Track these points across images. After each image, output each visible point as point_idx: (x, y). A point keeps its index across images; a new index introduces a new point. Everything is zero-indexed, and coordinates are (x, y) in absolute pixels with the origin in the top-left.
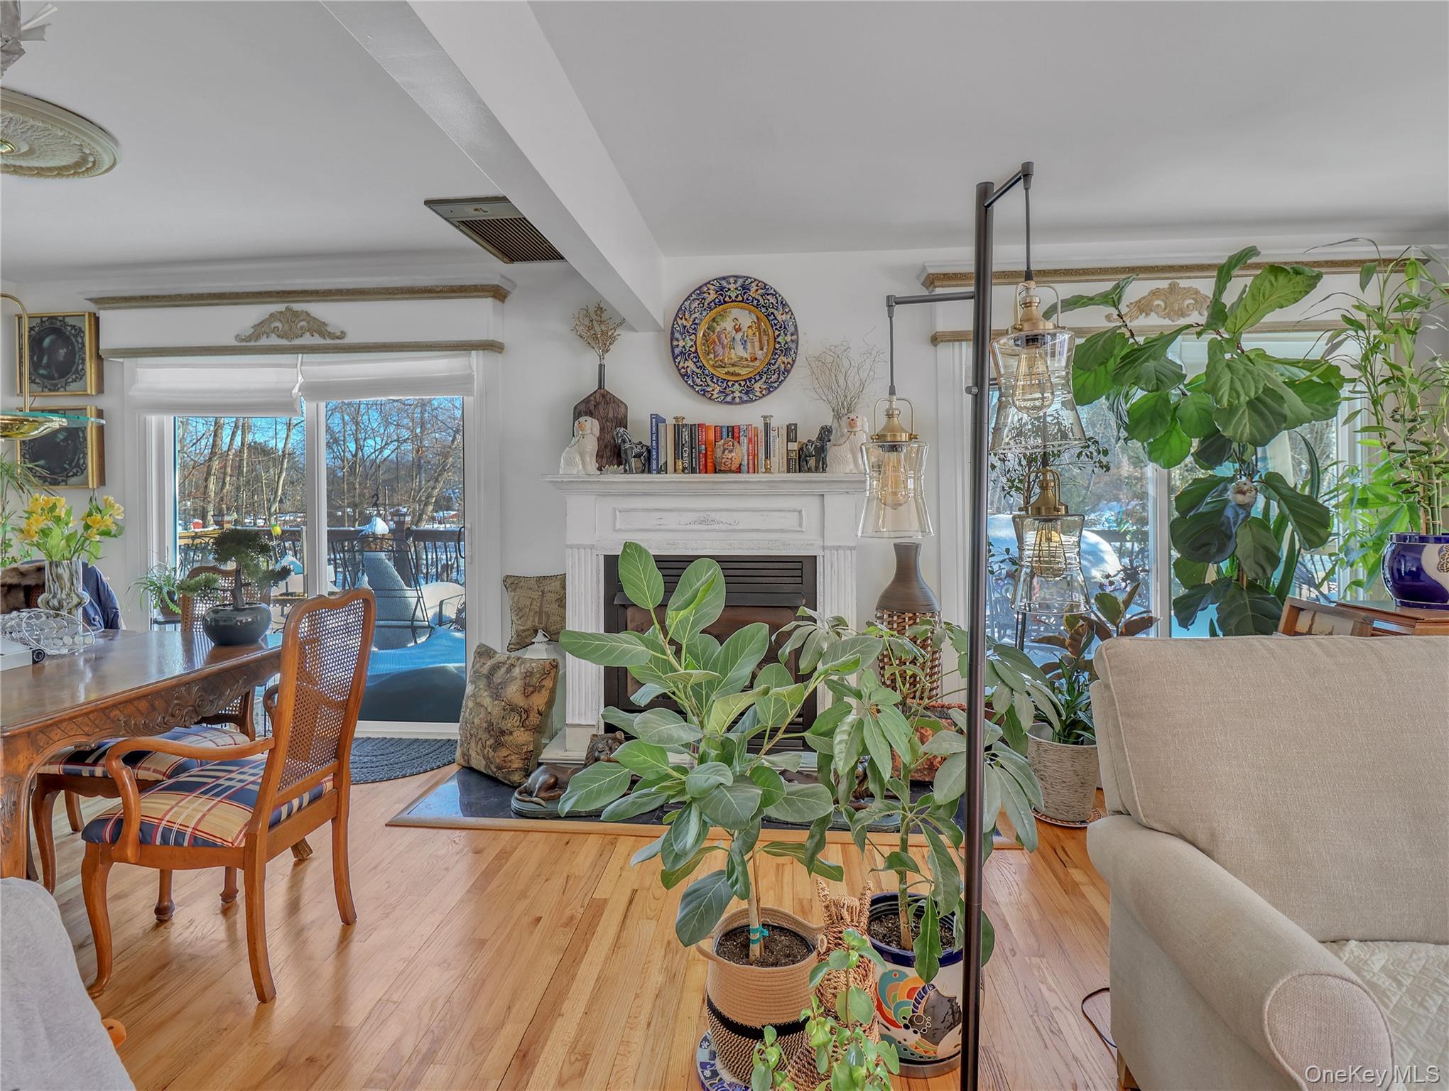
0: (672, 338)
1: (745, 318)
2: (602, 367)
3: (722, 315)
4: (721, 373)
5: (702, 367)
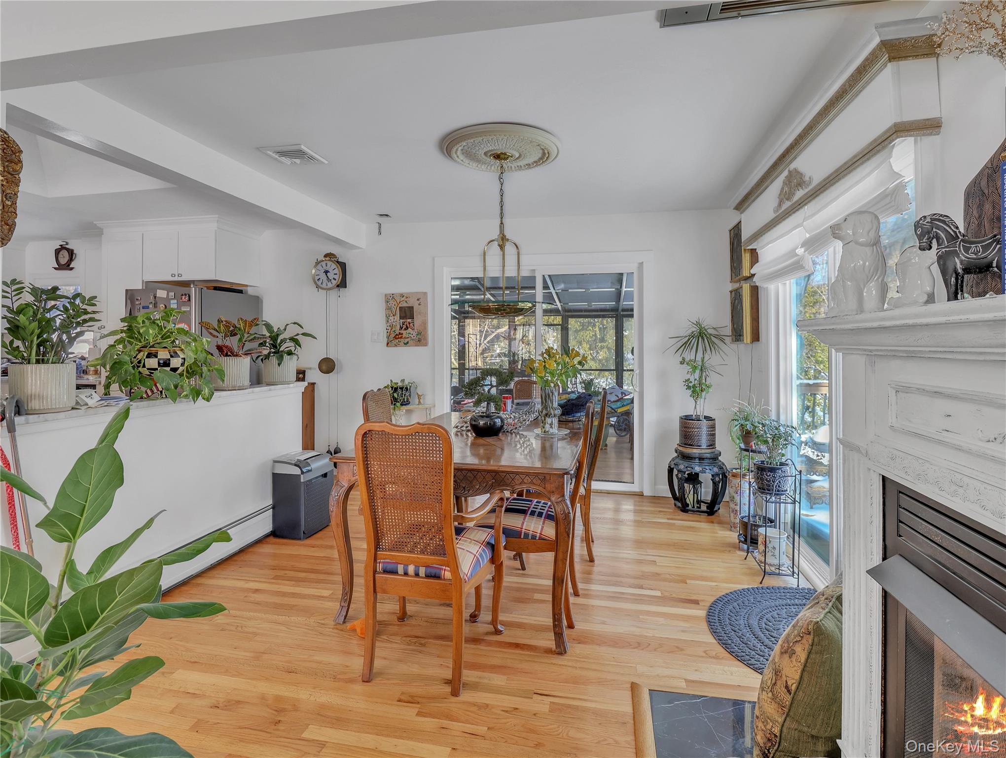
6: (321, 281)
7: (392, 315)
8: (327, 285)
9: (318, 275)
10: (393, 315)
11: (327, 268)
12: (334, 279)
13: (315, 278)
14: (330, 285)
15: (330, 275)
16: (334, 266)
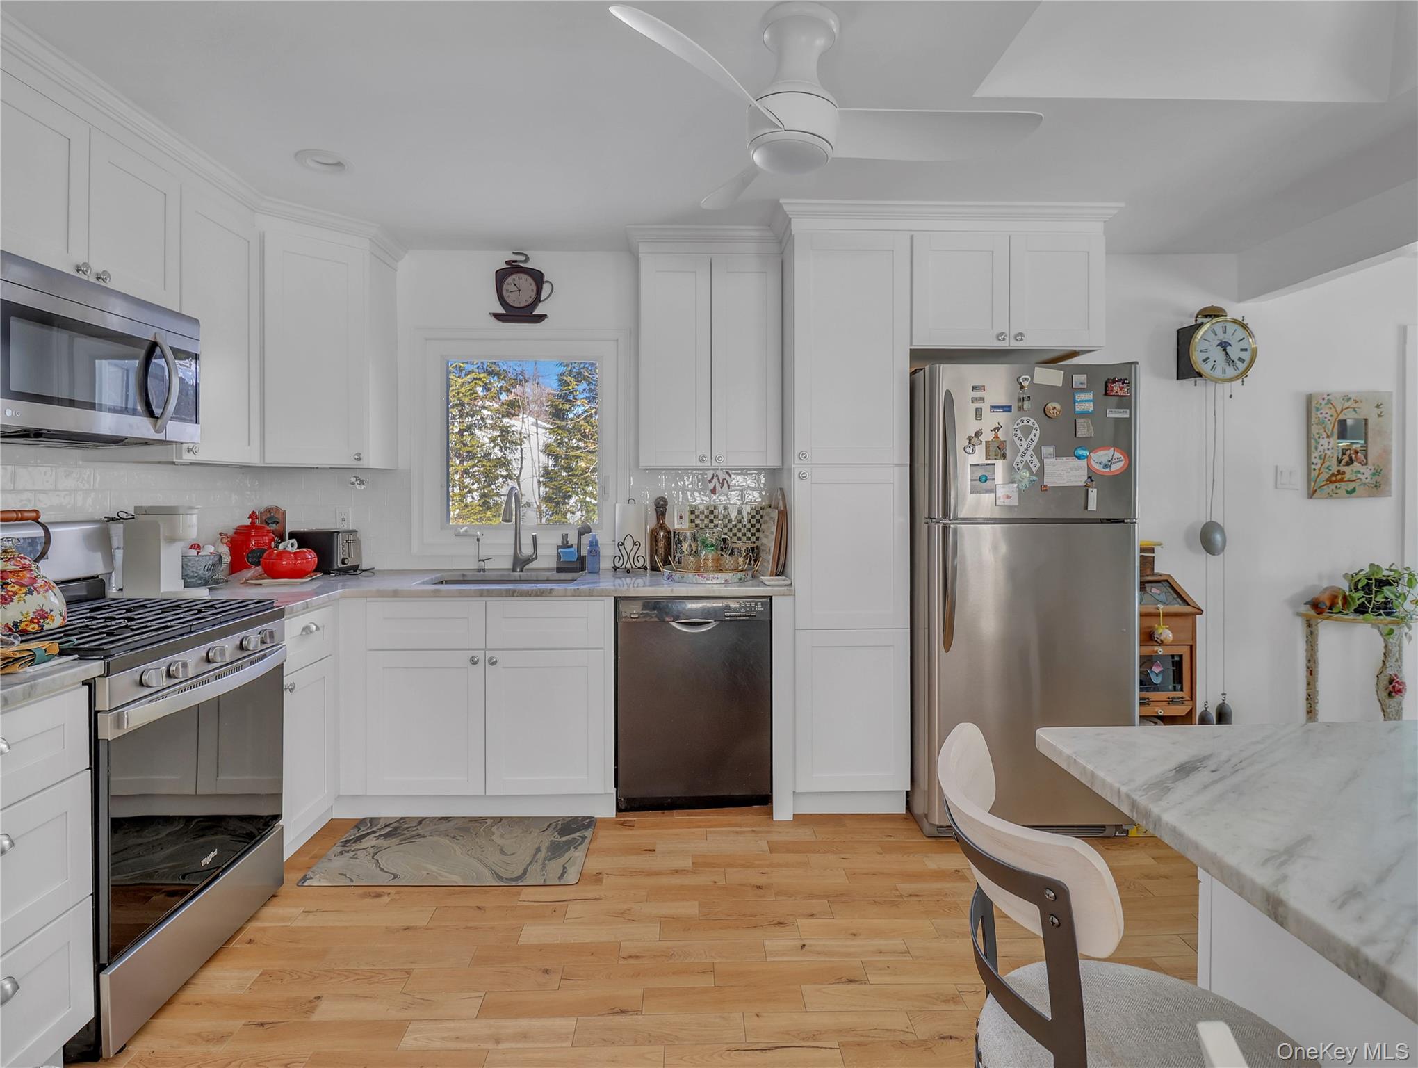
6: (1211, 363)
7: (1325, 435)
8: (1224, 372)
9: (1205, 351)
10: (1328, 437)
11: (1226, 338)
12: (1240, 359)
13: (1197, 357)
14: (1231, 372)
15: (1234, 352)
16: (1241, 333)
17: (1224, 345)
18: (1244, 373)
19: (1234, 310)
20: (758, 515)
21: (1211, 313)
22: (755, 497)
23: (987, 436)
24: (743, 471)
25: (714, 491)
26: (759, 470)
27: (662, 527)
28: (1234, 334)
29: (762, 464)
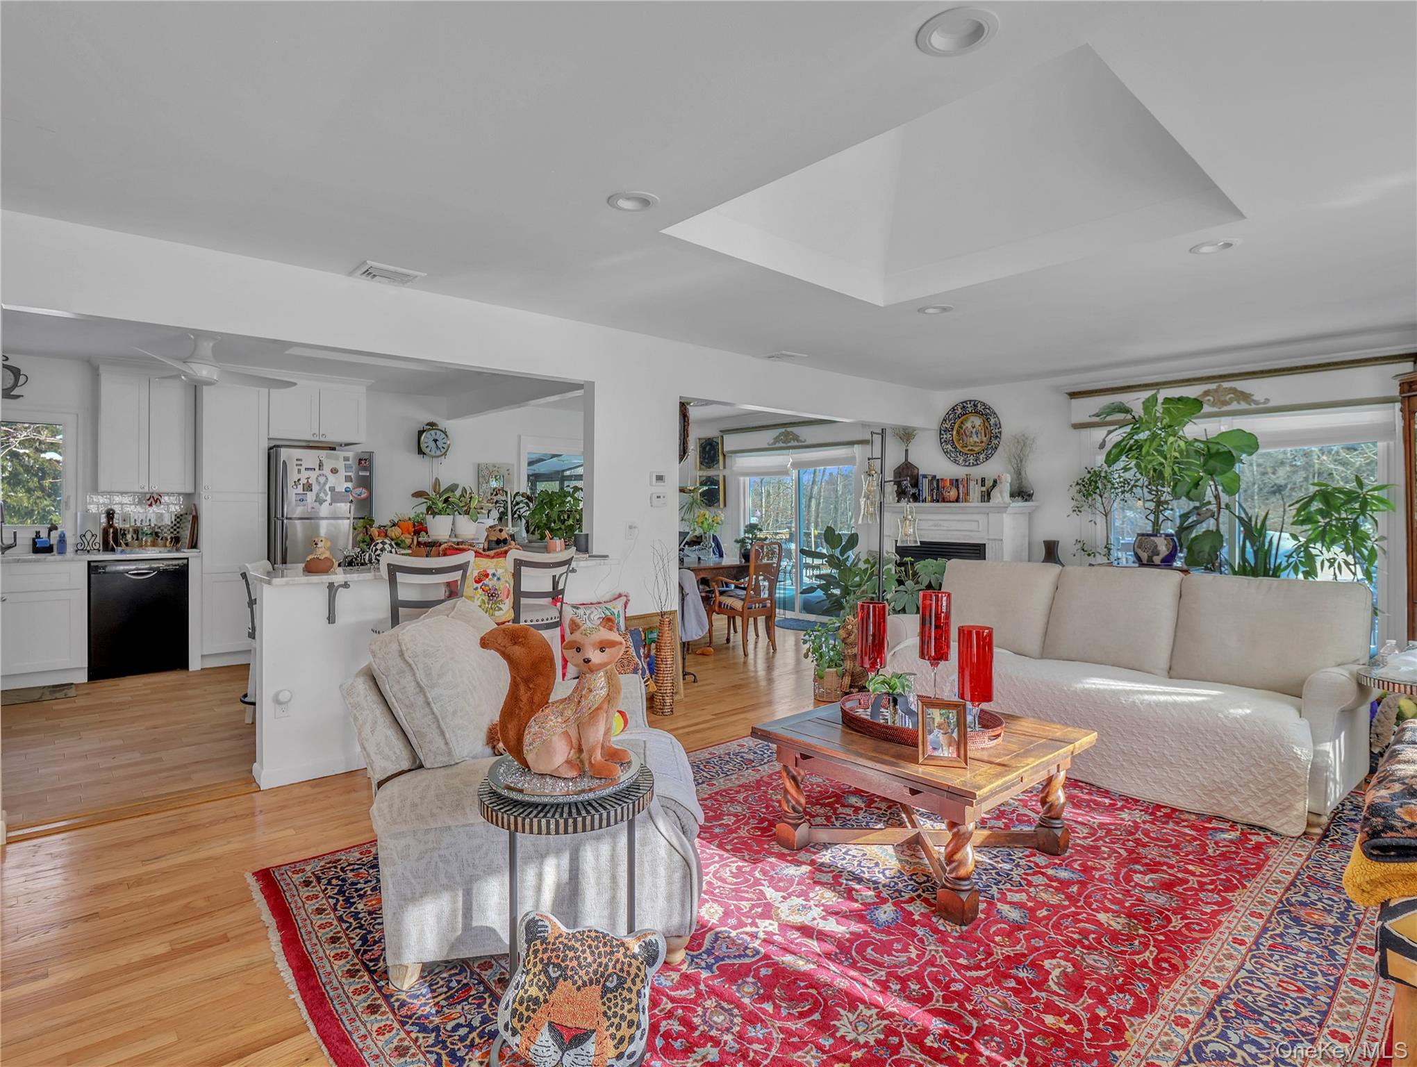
0: (941, 434)
1: (978, 421)
2: (907, 451)
3: (966, 420)
4: (965, 450)
5: (956, 448)
6: (430, 449)
8: (435, 453)
9: (428, 442)
11: (437, 437)
12: (443, 448)
13: (423, 446)
14: (438, 453)
15: (440, 444)
16: (443, 436)
17: (436, 441)
18: (445, 454)
19: (444, 424)
20: (179, 518)
21: (432, 425)
22: (175, 509)
23: (304, 481)
24: (171, 494)
25: (151, 505)
26: (179, 494)
27: (111, 526)
28: (440, 436)
29: (183, 491)
